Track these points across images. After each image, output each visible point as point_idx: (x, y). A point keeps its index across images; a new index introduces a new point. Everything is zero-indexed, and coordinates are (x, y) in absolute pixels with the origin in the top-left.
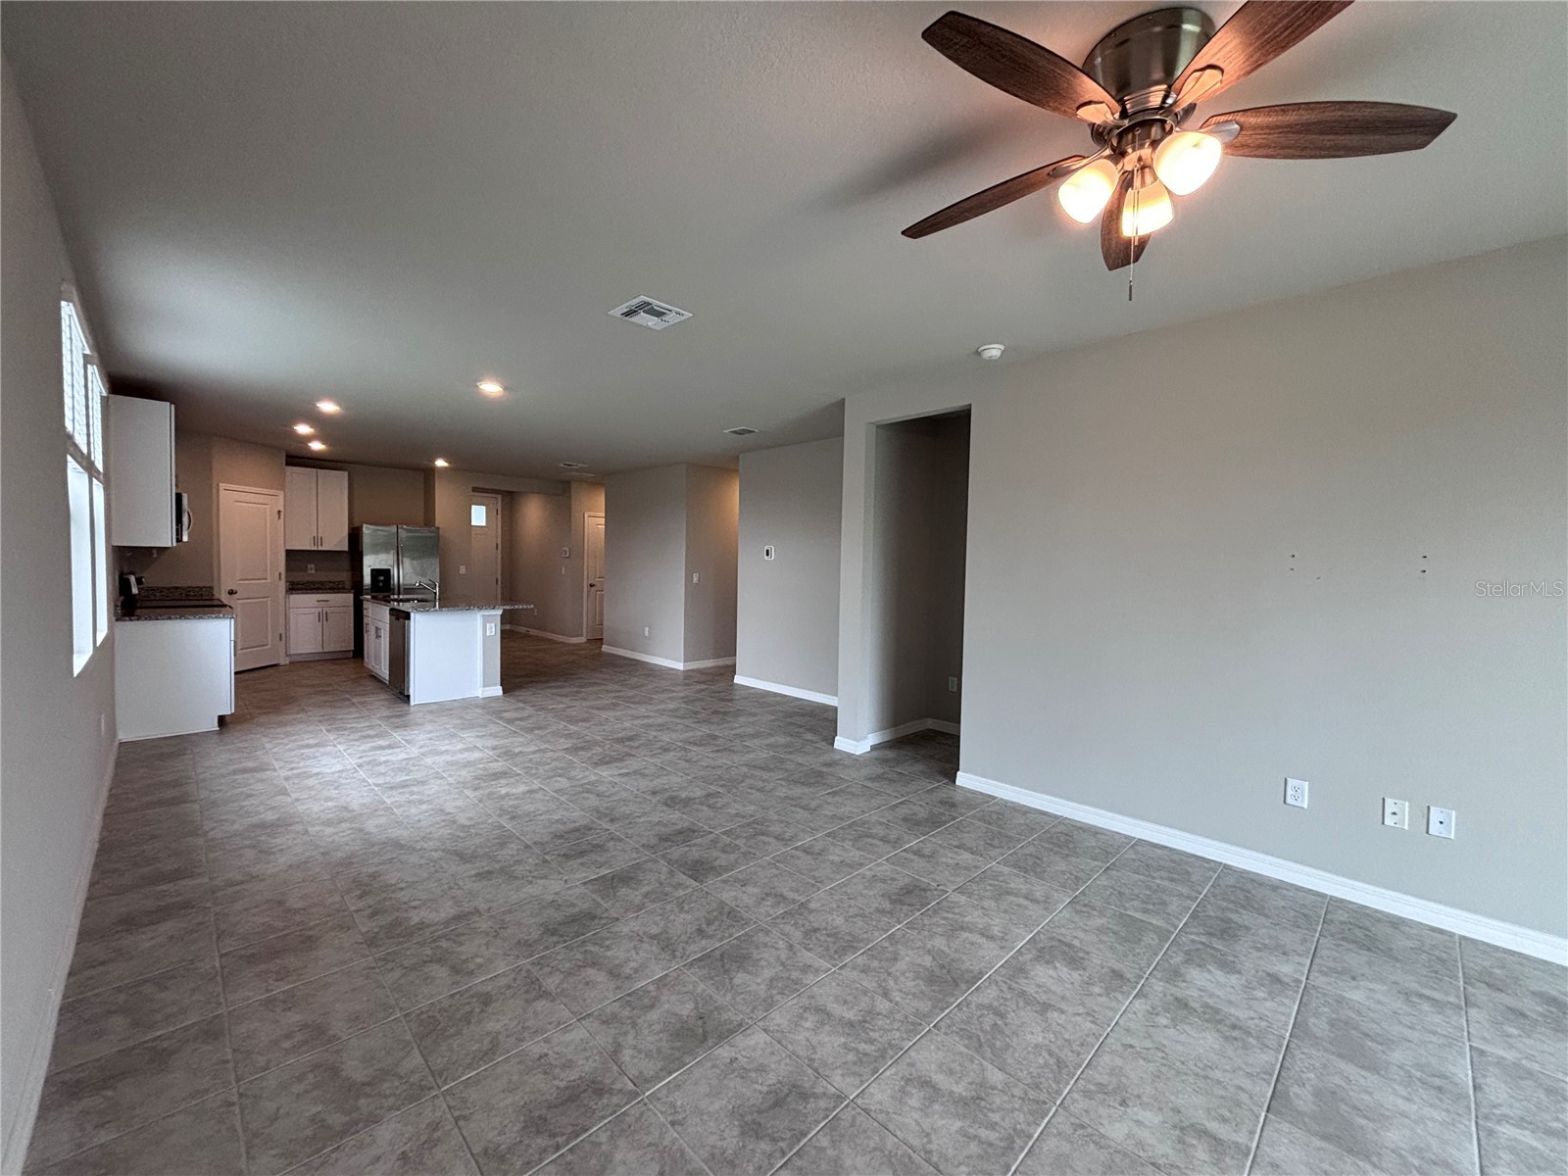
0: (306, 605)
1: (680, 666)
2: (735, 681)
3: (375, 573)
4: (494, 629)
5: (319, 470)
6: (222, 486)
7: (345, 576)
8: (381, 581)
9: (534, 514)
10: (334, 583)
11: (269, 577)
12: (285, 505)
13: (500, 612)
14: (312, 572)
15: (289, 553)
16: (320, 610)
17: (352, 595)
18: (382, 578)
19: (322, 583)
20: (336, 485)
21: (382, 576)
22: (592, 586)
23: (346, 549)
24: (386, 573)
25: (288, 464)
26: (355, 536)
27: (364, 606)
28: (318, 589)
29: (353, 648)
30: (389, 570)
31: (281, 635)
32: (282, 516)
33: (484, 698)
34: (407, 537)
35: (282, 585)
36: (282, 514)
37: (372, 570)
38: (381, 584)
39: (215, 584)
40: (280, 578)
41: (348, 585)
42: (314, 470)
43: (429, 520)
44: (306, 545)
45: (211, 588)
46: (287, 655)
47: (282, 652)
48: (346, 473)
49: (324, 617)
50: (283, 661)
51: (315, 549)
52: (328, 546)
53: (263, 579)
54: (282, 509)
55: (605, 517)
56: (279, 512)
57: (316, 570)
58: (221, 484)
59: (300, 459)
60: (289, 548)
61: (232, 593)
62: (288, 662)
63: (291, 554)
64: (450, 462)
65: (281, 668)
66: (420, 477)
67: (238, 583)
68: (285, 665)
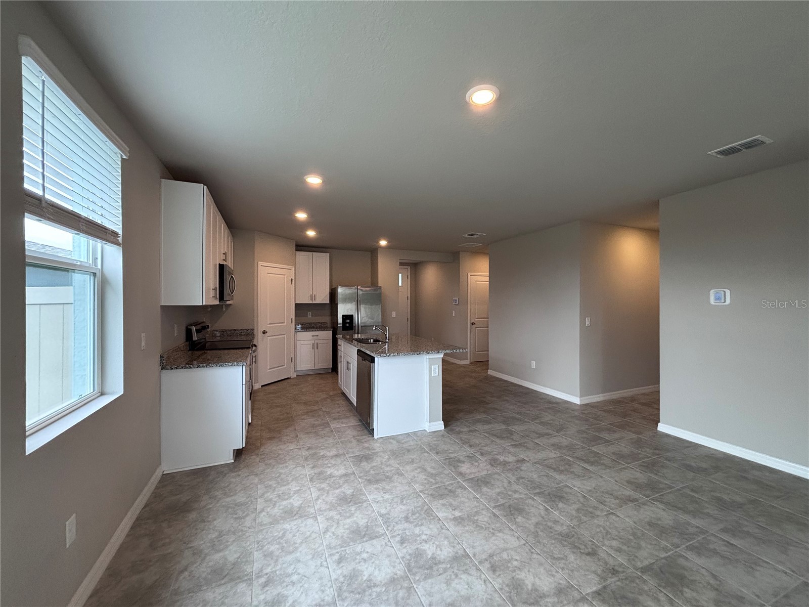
0: (306, 339)
1: (576, 400)
2: (658, 429)
3: (345, 317)
4: (437, 371)
5: (314, 253)
6: (260, 263)
7: (327, 319)
8: (348, 323)
9: (431, 277)
10: (322, 323)
11: (286, 322)
12: (295, 276)
13: (441, 356)
14: (310, 317)
15: (297, 305)
16: (313, 342)
17: (331, 332)
18: (348, 321)
19: (315, 324)
20: (322, 262)
21: (348, 318)
22: (472, 324)
23: (328, 302)
24: (351, 317)
25: (296, 250)
26: (333, 295)
27: (339, 343)
28: (313, 328)
29: (331, 367)
30: (353, 315)
31: (292, 358)
32: (293, 282)
33: (430, 432)
34: (363, 294)
35: (293, 326)
36: (293, 280)
37: (343, 316)
38: (348, 325)
39: (255, 328)
40: (292, 322)
41: (329, 325)
42: (312, 253)
43: (374, 282)
44: (307, 301)
45: (253, 330)
46: (295, 371)
47: (292, 370)
48: (328, 254)
49: (315, 346)
50: (293, 375)
51: (312, 302)
52: (318, 301)
53: (282, 323)
54: (293, 278)
55: (490, 276)
56: (292, 279)
57: (312, 316)
58: (259, 262)
59: (303, 246)
60: (297, 302)
61: (264, 332)
62: (295, 376)
63: (298, 306)
64: (389, 242)
65: (291, 380)
66: (370, 253)
67: (268, 326)
68: (294, 378)
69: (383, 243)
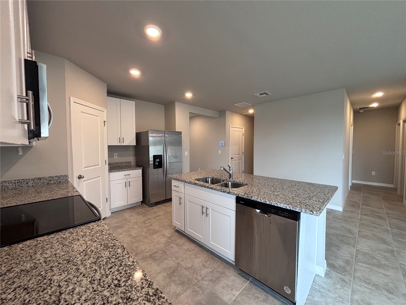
0: (119, 178)
5: (121, 99)
6: (73, 99)
7: (131, 159)
11: (100, 164)
12: (107, 118)
16: (126, 180)
19: (121, 163)
23: (135, 144)
24: (160, 157)
30: (162, 155)
32: (106, 125)
35: (107, 167)
36: (106, 123)
37: (154, 156)
38: (158, 163)
39: (70, 174)
40: (106, 163)
44: (116, 143)
45: (66, 176)
46: (110, 210)
47: (107, 209)
48: (134, 103)
49: (128, 184)
50: (108, 214)
51: (120, 145)
53: (97, 165)
54: (106, 121)
56: (104, 122)
57: (118, 156)
58: (71, 97)
60: (108, 145)
61: (80, 177)
62: (110, 214)
63: (110, 147)
64: (194, 95)
65: (107, 220)
66: (164, 106)
67: (83, 169)
68: (109, 217)
69: (189, 95)
